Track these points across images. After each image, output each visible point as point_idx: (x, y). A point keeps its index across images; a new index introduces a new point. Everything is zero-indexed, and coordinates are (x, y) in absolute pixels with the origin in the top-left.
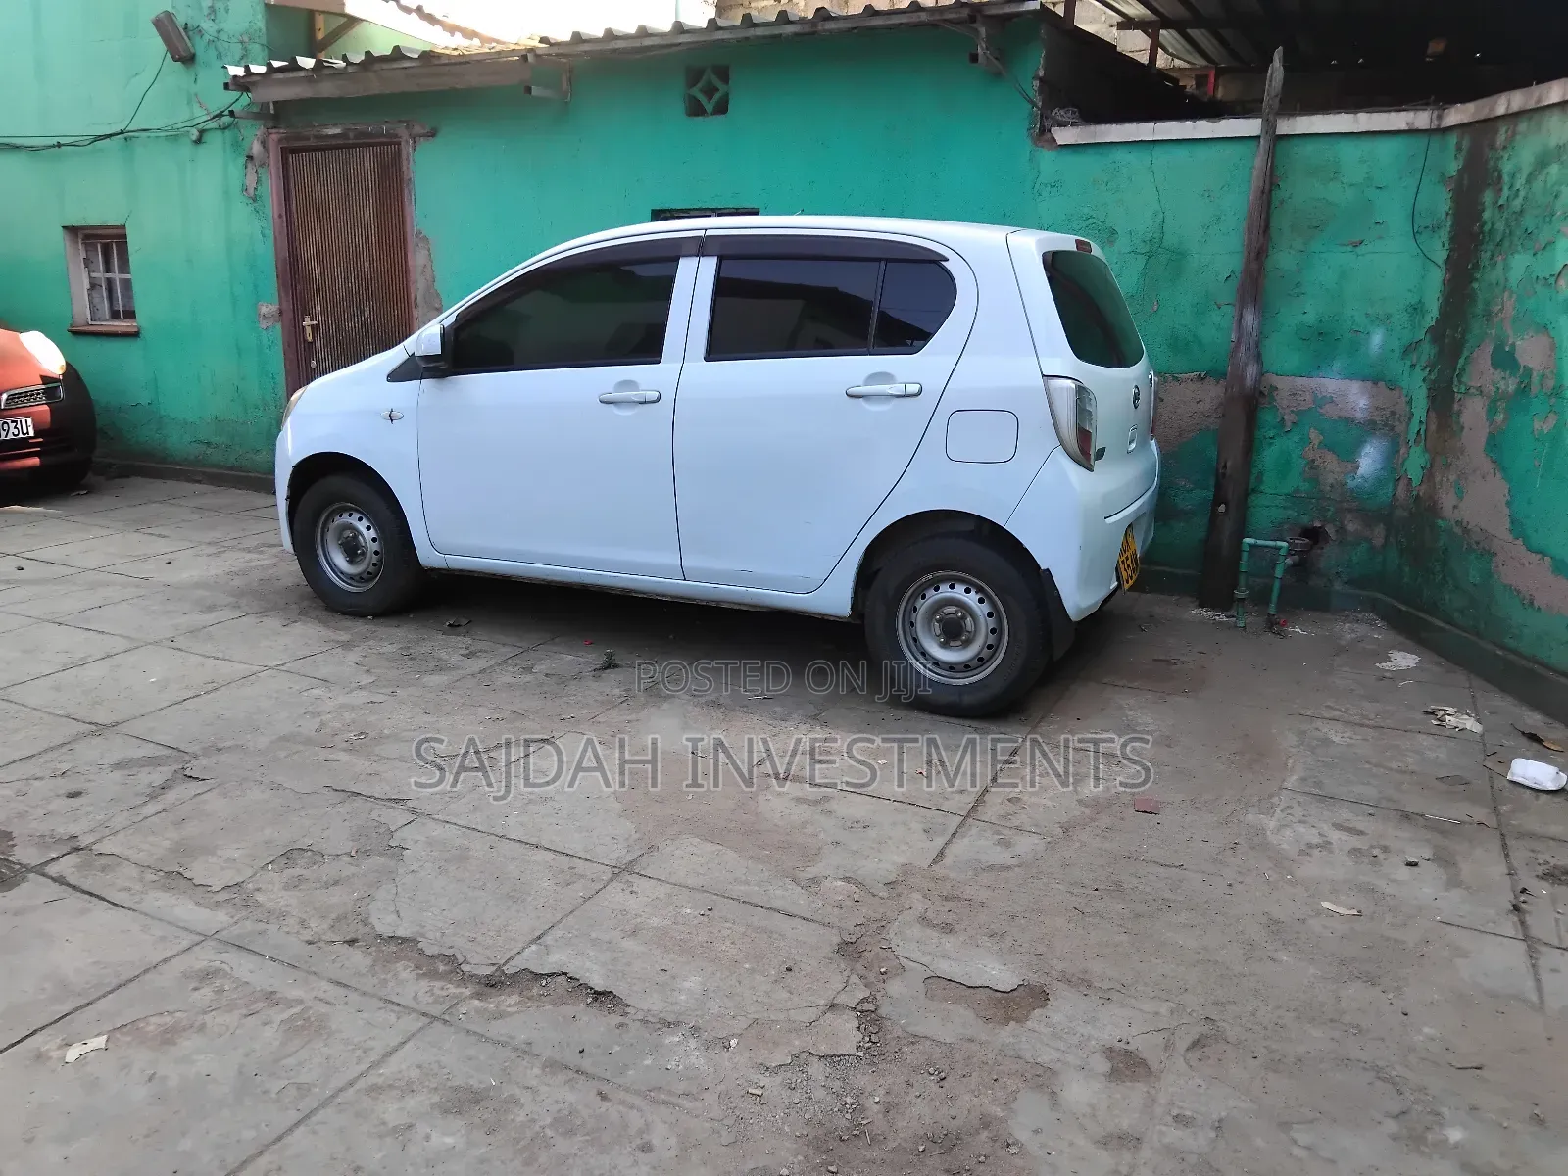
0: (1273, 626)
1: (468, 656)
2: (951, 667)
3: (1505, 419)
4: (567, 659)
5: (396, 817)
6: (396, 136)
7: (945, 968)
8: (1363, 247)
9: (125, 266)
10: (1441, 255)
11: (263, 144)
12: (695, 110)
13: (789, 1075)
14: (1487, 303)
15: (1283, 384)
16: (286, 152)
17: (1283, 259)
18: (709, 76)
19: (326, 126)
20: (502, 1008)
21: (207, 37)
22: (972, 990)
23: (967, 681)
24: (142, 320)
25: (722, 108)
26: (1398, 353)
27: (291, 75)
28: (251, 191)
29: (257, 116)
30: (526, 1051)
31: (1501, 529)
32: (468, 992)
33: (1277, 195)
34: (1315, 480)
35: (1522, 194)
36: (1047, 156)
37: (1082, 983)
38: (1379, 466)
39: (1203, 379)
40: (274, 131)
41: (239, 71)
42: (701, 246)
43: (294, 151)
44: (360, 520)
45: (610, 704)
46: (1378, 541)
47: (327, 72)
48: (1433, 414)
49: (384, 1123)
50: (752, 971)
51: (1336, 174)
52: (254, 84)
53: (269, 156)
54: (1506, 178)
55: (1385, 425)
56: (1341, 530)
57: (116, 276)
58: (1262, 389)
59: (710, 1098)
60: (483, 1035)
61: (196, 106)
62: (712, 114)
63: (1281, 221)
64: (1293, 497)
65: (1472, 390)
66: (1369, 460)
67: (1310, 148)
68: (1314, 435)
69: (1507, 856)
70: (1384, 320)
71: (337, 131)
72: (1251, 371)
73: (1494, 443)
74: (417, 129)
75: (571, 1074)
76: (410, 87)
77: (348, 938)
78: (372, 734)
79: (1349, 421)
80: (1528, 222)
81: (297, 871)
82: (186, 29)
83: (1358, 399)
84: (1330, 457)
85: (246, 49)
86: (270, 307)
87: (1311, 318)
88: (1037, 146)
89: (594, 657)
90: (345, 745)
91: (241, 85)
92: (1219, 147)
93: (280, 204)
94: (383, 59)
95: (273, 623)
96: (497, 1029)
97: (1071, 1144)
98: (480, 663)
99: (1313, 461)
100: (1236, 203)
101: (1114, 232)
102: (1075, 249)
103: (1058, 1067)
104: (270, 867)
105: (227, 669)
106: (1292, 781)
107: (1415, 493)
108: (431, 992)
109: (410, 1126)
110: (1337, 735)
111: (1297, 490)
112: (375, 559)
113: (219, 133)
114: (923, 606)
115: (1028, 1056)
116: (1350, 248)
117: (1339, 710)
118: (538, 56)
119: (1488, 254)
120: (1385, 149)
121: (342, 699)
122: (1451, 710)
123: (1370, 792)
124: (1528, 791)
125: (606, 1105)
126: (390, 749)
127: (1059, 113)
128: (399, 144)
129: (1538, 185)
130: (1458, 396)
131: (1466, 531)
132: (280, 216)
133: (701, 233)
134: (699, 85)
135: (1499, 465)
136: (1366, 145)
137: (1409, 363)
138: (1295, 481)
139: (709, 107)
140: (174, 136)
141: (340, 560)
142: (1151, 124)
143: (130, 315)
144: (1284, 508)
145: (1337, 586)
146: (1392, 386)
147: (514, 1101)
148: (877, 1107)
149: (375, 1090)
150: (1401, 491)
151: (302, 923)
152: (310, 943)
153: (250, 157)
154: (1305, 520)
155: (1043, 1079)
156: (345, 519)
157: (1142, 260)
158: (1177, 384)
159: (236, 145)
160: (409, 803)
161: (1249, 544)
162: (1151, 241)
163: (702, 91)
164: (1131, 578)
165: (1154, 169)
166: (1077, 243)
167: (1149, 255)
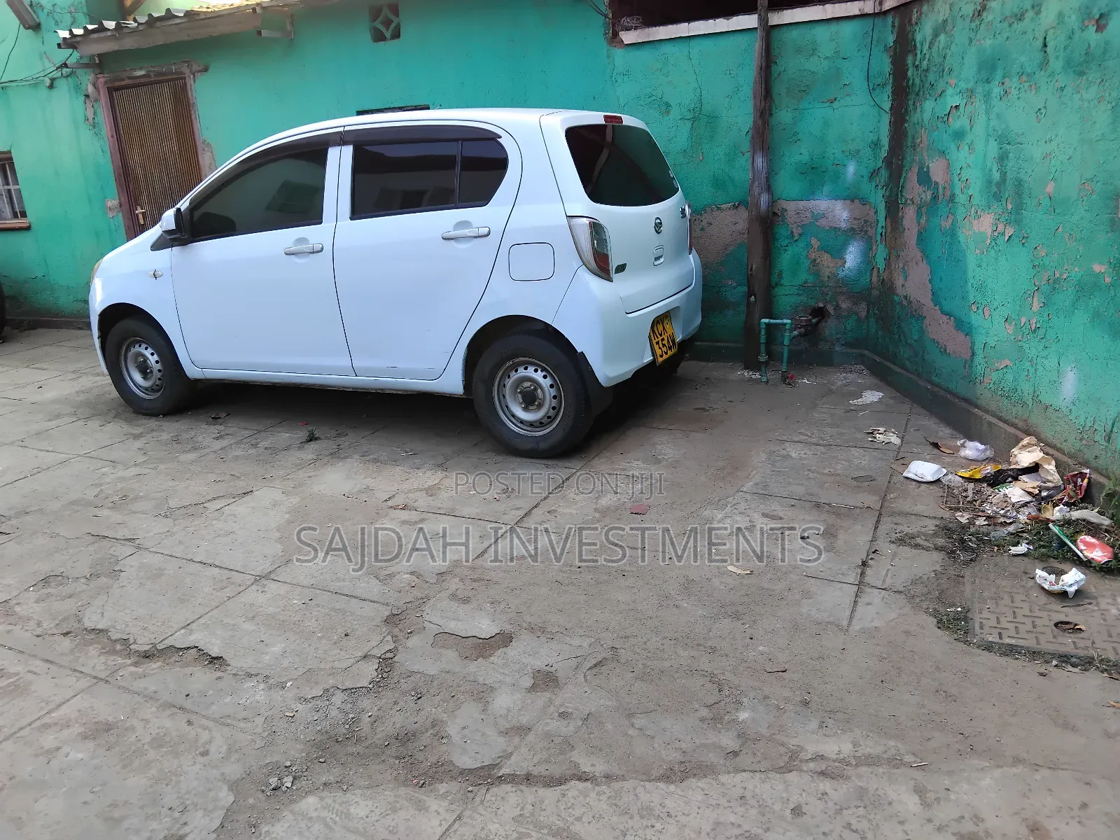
0: (787, 379)
1: (217, 438)
2: (531, 424)
3: (926, 220)
4: (286, 435)
5: (124, 550)
6: (182, 73)
7: (452, 626)
8: (836, 102)
9: (16, 182)
10: (887, 105)
11: (94, 85)
12: (379, 37)
13: (318, 702)
14: (913, 138)
15: (791, 207)
16: (111, 91)
17: (783, 115)
18: (385, 11)
19: (135, 70)
20: (147, 671)
21: (46, 11)
22: (465, 639)
23: (541, 433)
24: (32, 217)
25: (396, 35)
26: (866, 178)
27: (102, 35)
28: (91, 120)
29: (86, 66)
30: (151, 697)
31: (927, 300)
32: (129, 662)
33: (775, 70)
34: (817, 274)
35: (927, 56)
37: (539, 630)
38: (859, 261)
39: (737, 207)
40: (101, 75)
41: (66, 34)
42: (341, 139)
43: (117, 89)
44: (146, 348)
45: (300, 466)
46: (863, 314)
47: (126, 31)
48: (888, 220)
49: (42, 748)
50: (323, 637)
51: (814, 51)
52: (78, 42)
53: (99, 94)
54: (918, 45)
55: (861, 231)
56: (837, 307)
57: (12, 187)
58: (776, 211)
59: (259, 720)
60: (128, 689)
61: (46, 61)
62: (390, 39)
63: (779, 89)
64: (804, 287)
65: (908, 201)
66: (852, 257)
67: (795, 33)
68: (814, 241)
69: (876, 528)
70: (855, 154)
71: (142, 73)
72: (764, 198)
73: (921, 238)
74: (195, 67)
75: (175, 710)
76: (184, 37)
77: (64, 632)
78: (131, 496)
79: (836, 229)
80: (931, 77)
81: (49, 590)
82: (31, 5)
83: (841, 213)
84: (826, 256)
85: (74, 18)
86: (113, 202)
87: (805, 158)
88: (611, 45)
89: (303, 434)
90: (111, 505)
91: (71, 43)
92: (731, 38)
93: (111, 130)
94: (160, 19)
95: (94, 424)
96: (139, 685)
97: (483, 735)
98: (224, 443)
99: (815, 260)
100: (748, 76)
101: (668, 105)
102: (604, 123)
103: (497, 685)
104: (31, 589)
105: (51, 458)
106: (748, 486)
107: (882, 278)
108: (105, 663)
109: (58, 749)
110: (795, 452)
111: (806, 282)
112: (159, 375)
113: (64, 80)
114: (509, 383)
115: (481, 680)
116: (828, 104)
117: (807, 435)
118: (264, 8)
119: (912, 101)
120: (848, 29)
121: (121, 474)
122: (882, 430)
123: (800, 490)
124: (914, 483)
125: (190, 728)
126: (139, 506)
127: (626, 21)
128: (185, 78)
129: (935, 49)
130: (901, 206)
131: (910, 302)
132: (112, 136)
133: (341, 129)
134: (379, 20)
135: (925, 256)
136: (834, 27)
137: (874, 184)
138: (803, 276)
139: (388, 35)
140: (35, 84)
141: (138, 377)
142: (686, 24)
143: (24, 215)
144: (799, 295)
145: (838, 348)
146: (864, 202)
147: (133, 729)
148: (369, 719)
149: (47, 726)
150: (875, 279)
151: (39, 624)
152: (38, 636)
153: (87, 96)
154: (812, 303)
155: (483, 694)
156: (137, 349)
157: (688, 124)
158: (719, 212)
159: (77, 88)
160: (137, 542)
161: (765, 323)
162: (694, 110)
163: (382, 23)
164: (666, 353)
165: (691, 57)
166: (606, 117)
167: (694, 120)
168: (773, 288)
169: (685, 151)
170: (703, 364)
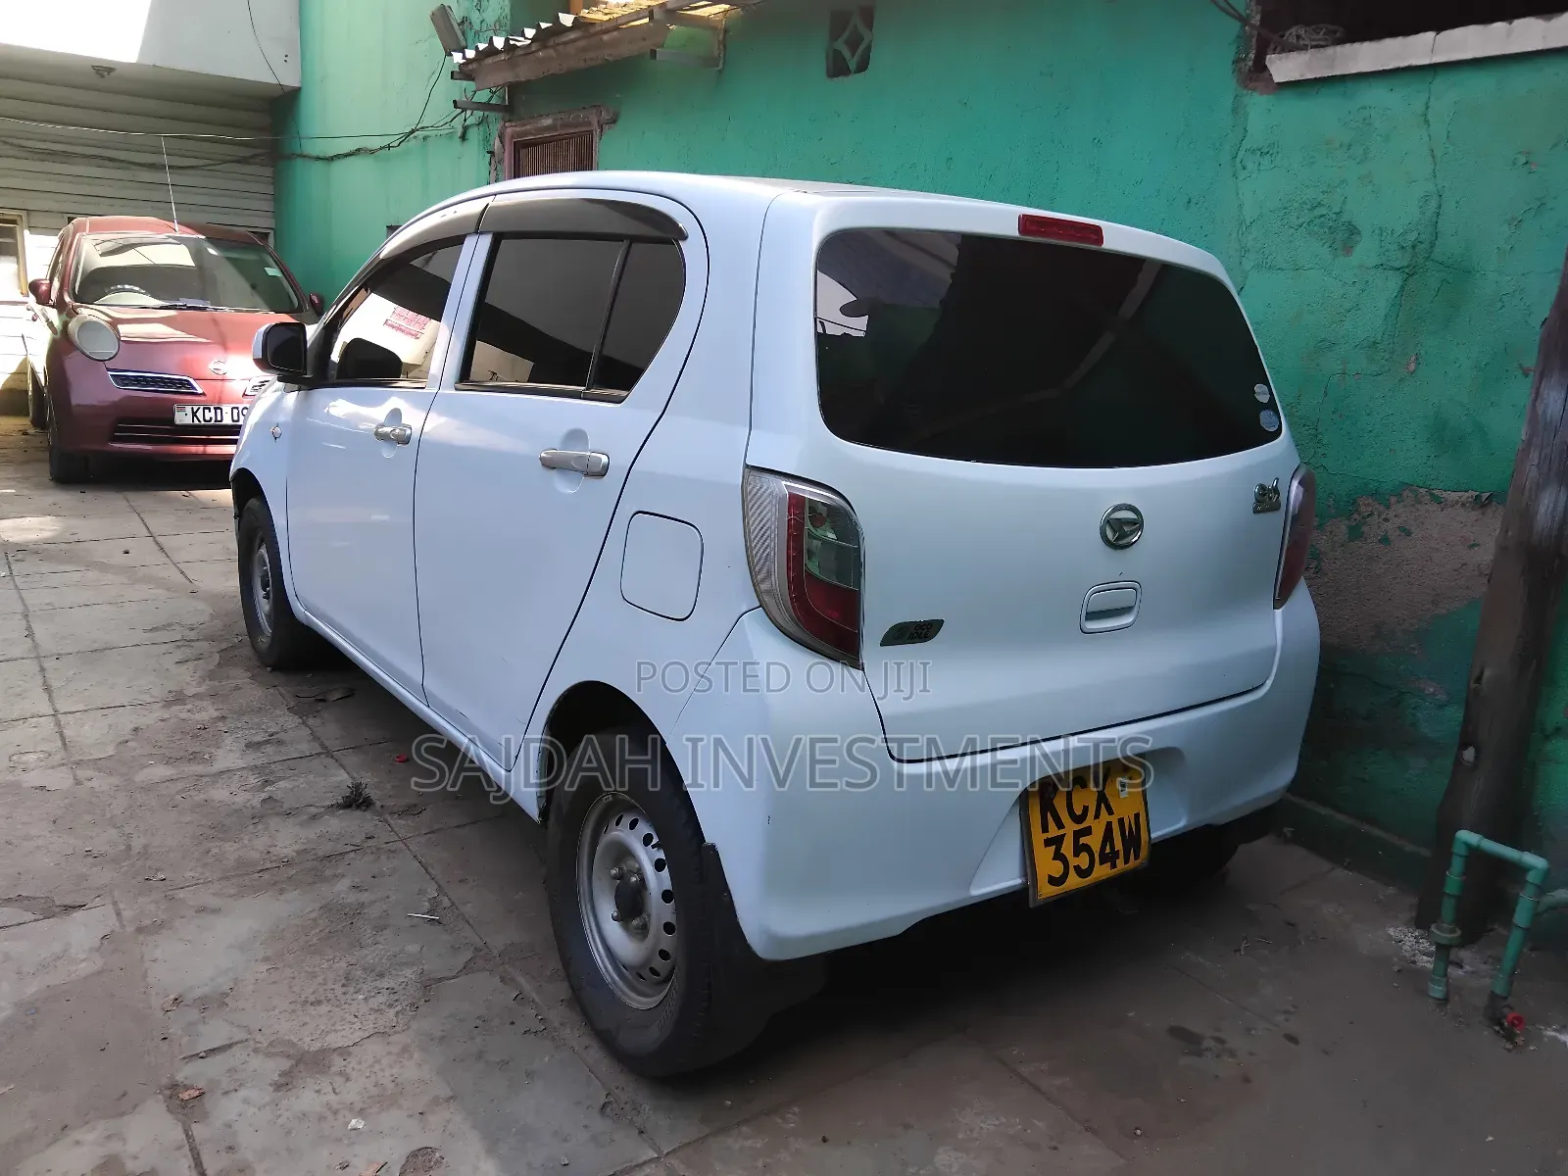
6: (590, 125)
11: (501, 137)
16: (518, 147)
18: (855, 20)
19: (541, 116)
25: (863, 65)
27: (494, 59)
36: (1258, 104)
39: (1483, 506)
40: (509, 125)
41: (460, 58)
42: (480, 221)
43: (524, 146)
47: (517, 52)
52: (475, 71)
53: (504, 151)
62: (855, 72)
71: (548, 122)
72: (1552, 501)
74: (604, 116)
82: (462, 22)
88: (1246, 87)
91: (465, 71)
94: (552, 32)
101: (1353, 231)
102: (1015, 231)
113: (475, 129)
127: (1290, 30)
128: (592, 133)
134: (843, 36)
139: (851, 64)
142: (1430, 35)
153: (492, 154)
157: (1393, 283)
158: (1435, 507)
161: (1468, 846)
162: (1414, 247)
163: (847, 42)
164: (1082, 873)
165: (1429, 117)
166: (1026, 222)
167: (1409, 273)
168: (1547, 738)
169: (1375, 343)
170: (1325, 865)
